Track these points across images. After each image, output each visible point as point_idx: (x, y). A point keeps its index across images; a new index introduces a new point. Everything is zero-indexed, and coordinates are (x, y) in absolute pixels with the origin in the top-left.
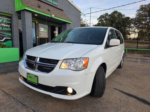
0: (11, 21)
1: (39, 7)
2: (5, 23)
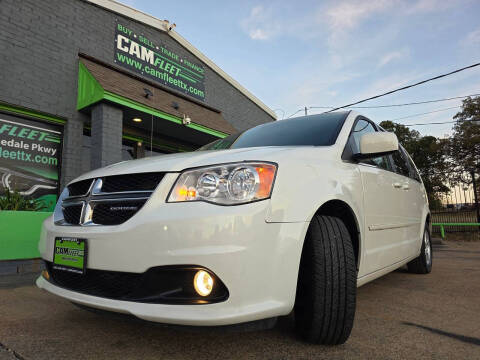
0: (61, 137)
1: (146, 97)
2: (44, 144)
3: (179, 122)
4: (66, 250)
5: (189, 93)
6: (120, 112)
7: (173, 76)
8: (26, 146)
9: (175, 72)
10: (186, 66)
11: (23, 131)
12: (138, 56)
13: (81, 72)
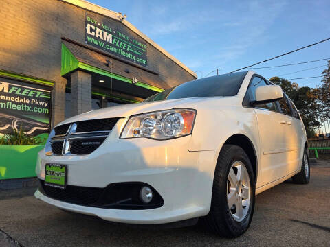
0: (51, 94)
1: (107, 65)
2: (40, 99)
3: (130, 82)
4: (53, 173)
5: (137, 62)
6: (90, 76)
7: (126, 51)
8: (28, 101)
9: (127, 48)
10: (134, 44)
11: (25, 91)
12: (101, 38)
13: (63, 50)
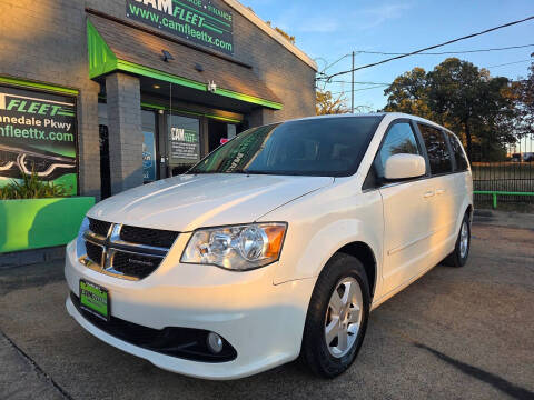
0: (74, 109)
1: (165, 60)
2: (57, 118)
3: (203, 88)
4: (91, 295)
5: (215, 47)
6: (137, 81)
7: (196, 28)
8: (38, 123)
9: (197, 22)
10: (210, 13)
11: (33, 106)
12: (154, 6)
13: (89, 31)
